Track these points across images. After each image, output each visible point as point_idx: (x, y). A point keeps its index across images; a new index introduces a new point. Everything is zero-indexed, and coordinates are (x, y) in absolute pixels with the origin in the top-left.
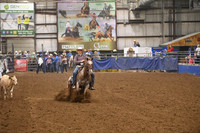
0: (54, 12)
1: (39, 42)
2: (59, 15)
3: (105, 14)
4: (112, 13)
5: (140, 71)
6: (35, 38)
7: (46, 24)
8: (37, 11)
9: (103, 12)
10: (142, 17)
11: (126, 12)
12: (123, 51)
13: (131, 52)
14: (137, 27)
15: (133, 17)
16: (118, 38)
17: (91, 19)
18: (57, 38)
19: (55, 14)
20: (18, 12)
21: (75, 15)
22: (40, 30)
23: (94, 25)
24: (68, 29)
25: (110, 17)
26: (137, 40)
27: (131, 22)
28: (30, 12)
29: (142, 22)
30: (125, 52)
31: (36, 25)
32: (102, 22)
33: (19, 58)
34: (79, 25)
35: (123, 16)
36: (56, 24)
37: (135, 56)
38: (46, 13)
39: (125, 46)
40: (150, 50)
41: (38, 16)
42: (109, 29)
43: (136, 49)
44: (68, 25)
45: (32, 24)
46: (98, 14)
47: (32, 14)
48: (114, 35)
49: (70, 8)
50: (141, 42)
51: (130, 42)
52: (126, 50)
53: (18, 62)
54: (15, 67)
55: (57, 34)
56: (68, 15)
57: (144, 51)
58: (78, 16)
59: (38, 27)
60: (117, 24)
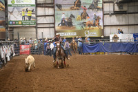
0: (52, 5)
2: (56, 8)
3: (94, 7)
4: (100, 6)
5: (124, 54)
6: (36, 28)
7: (45, 16)
8: (38, 5)
9: (92, 5)
10: (125, 9)
11: (112, 4)
12: (109, 37)
13: (115, 38)
14: (121, 17)
15: (117, 9)
16: (104, 26)
17: (82, 11)
18: (54, 27)
19: (53, 7)
20: (22, 6)
21: (69, 8)
23: (84, 16)
24: (63, 20)
25: (98, 9)
26: (121, 28)
27: (116, 13)
28: (32, 5)
29: (125, 13)
30: (111, 38)
31: (37, 16)
32: (92, 13)
33: (23, 44)
34: (72, 16)
35: (109, 8)
36: (54, 16)
37: (119, 41)
38: (45, 7)
39: (111, 33)
40: (132, 36)
41: (39, 9)
42: (97, 19)
43: (120, 36)
44: (63, 16)
45: (34, 16)
46: (88, 7)
47: (34, 8)
48: (101, 24)
50: (124, 29)
51: (115, 30)
52: (111, 37)
54: (21, 51)
55: (54, 24)
56: (63, 8)
57: (126, 37)
58: (72, 9)
59: (38, 18)
60: (104, 14)
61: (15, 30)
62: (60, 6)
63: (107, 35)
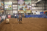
0: (17, 4)
1: (13, 11)
2: (18, 5)
4: (31, 4)
5: (37, 18)
6: (12, 10)
7: (15, 7)
8: (13, 4)
11: (34, 4)
14: (36, 7)
15: (35, 5)
16: (32, 10)
18: (18, 10)
19: (17, 5)
20: (8, 4)
21: (22, 5)
22: (14, 8)
23: (26, 7)
24: (20, 8)
25: (30, 5)
26: (37, 11)
27: (35, 6)
28: (11, 4)
29: (38, 6)
30: (34, 13)
31: (13, 7)
33: (9, 15)
34: (23, 7)
35: (33, 5)
36: (17, 7)
37: (36, 14)
38: (15, 5)
40: (40, 13)
41: (13, 5)
42: (30, 8)
43: (36, 13)
44: (20, 7)
45: (12, 7)
47: (12, 5)
48: (31, 9)
49: (21, 3)
51: (35, 11)
53: (9, 16)
54: (8, 17)
55: (18, 9)
56: (20, 5)
57: (38, 13)
58: (23, 5)
59: (13, 8)
60: (32, 7)
61: (6, 11)
62: (19, 4)
63: (32, 13)
